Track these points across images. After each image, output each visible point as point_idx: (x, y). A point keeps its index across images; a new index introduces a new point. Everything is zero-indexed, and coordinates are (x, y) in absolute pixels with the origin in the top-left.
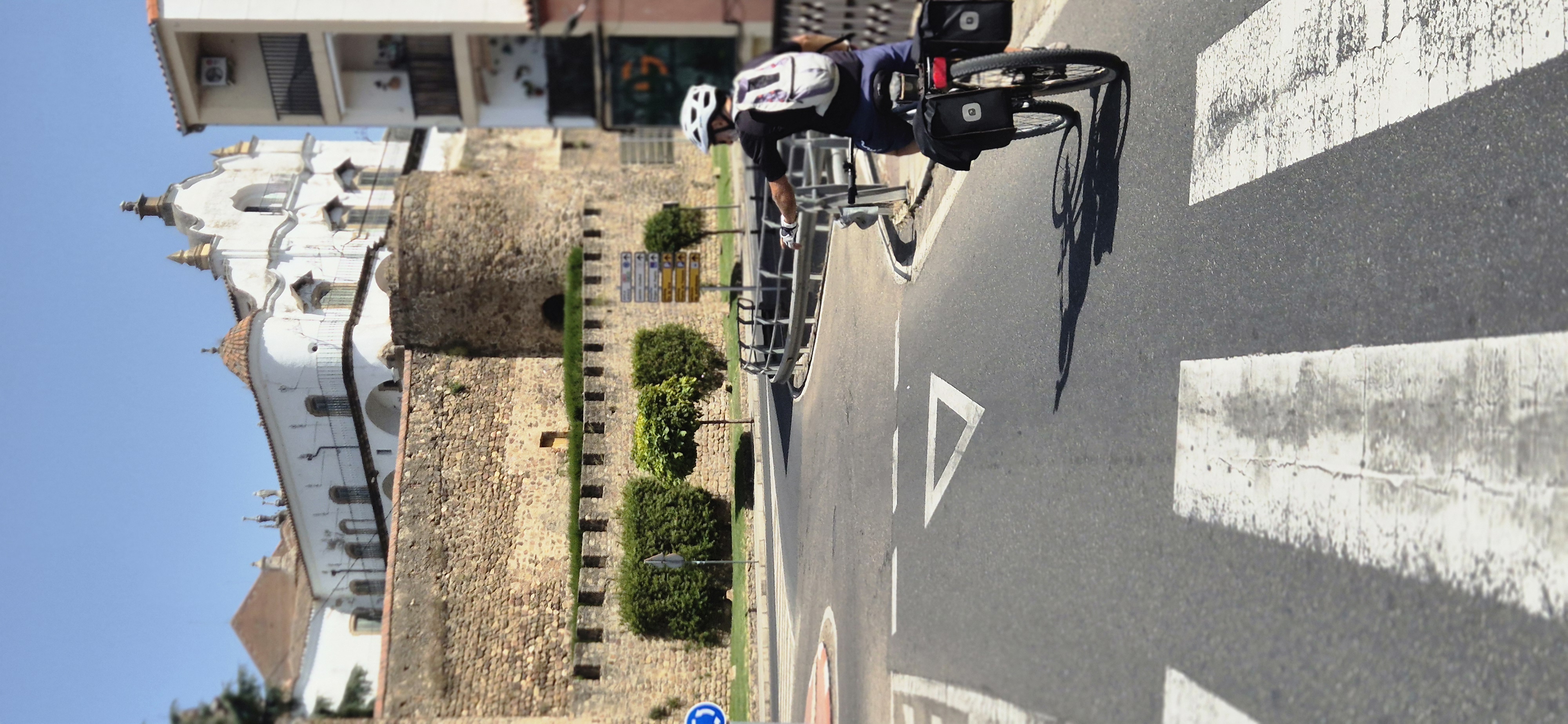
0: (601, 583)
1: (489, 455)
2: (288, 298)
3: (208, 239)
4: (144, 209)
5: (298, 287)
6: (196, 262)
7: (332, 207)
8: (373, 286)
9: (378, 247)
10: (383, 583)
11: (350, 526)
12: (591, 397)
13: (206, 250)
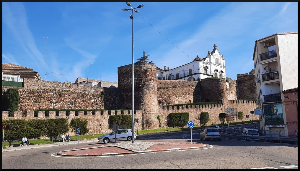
0: (175, 109)
1: (188, 93)
2: (205, 65)
3: (212, 55)
4: (215, 46)
5: (207, 66)
6: (209, 53)
7: (217, 71)
8: (208, 76)
9: (213, 77)
10: (170, 80)
11: (173, 76)
12: (199, 106)
13: (210, 54)
